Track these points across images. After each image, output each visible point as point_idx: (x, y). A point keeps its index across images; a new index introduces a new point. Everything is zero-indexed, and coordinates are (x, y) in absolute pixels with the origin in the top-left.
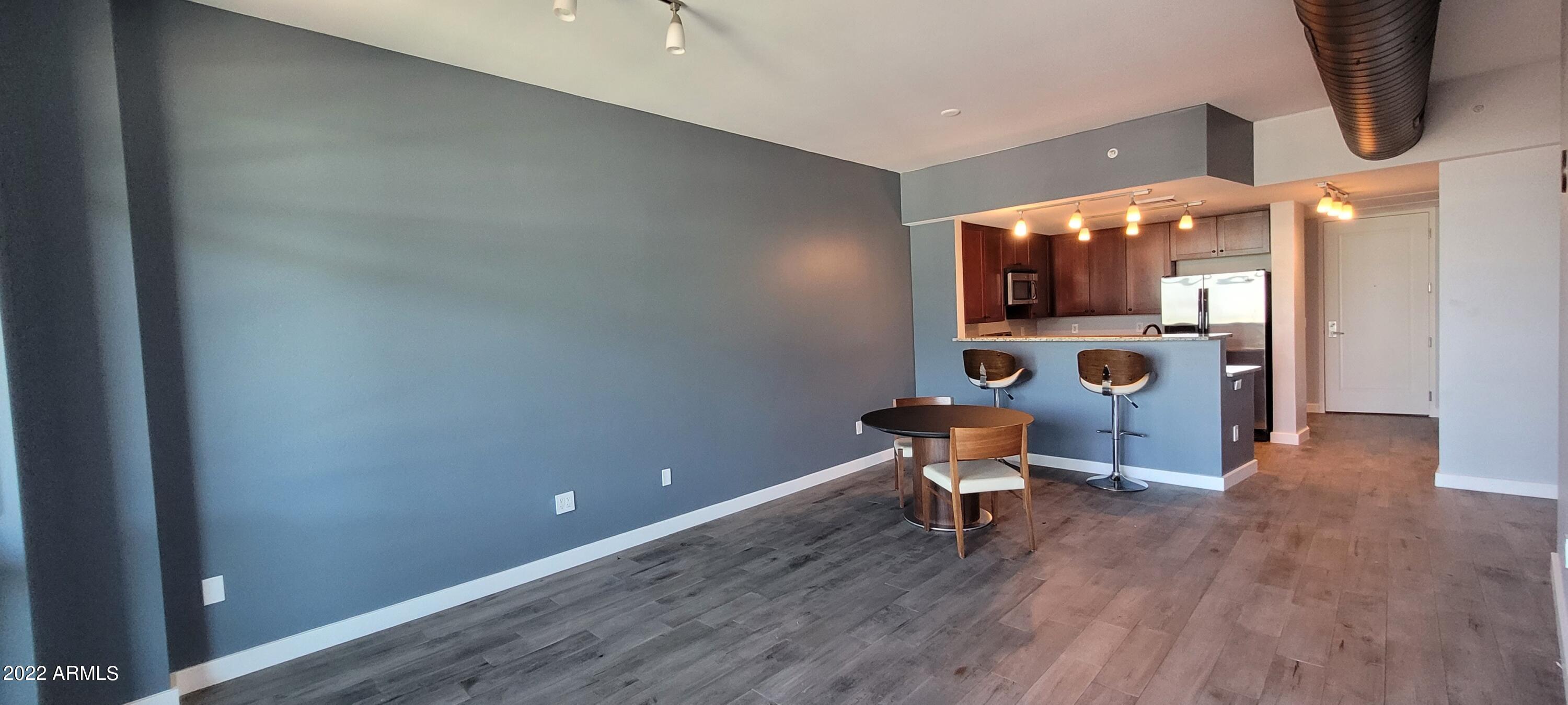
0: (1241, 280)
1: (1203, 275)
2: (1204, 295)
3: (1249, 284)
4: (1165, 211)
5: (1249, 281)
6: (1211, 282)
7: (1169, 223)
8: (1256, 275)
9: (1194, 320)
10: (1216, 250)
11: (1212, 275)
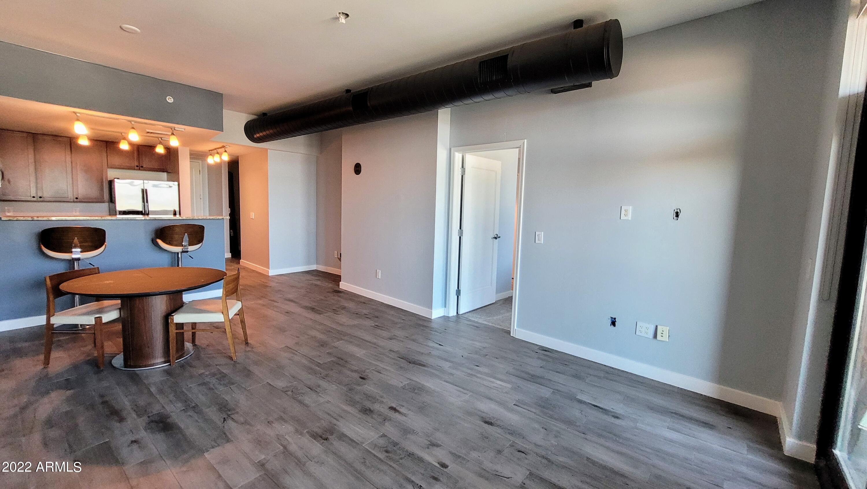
0: (166, 186)
1: (143, 180)
2: (144, 193)
3: (170, 189)
4: (150, 140)
5: (170, 187)
6: (149, 185)
7: (151, 146)
8: (174, 184)
9: (140, 208)
10: (138, 165)
11: (149, 181)
